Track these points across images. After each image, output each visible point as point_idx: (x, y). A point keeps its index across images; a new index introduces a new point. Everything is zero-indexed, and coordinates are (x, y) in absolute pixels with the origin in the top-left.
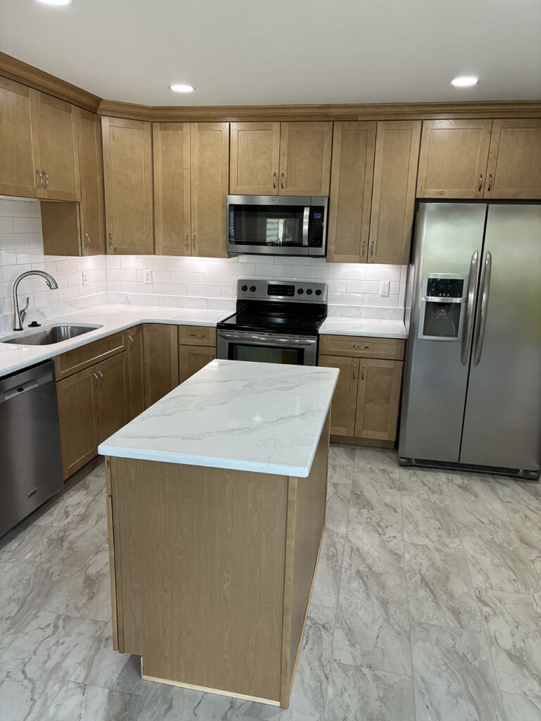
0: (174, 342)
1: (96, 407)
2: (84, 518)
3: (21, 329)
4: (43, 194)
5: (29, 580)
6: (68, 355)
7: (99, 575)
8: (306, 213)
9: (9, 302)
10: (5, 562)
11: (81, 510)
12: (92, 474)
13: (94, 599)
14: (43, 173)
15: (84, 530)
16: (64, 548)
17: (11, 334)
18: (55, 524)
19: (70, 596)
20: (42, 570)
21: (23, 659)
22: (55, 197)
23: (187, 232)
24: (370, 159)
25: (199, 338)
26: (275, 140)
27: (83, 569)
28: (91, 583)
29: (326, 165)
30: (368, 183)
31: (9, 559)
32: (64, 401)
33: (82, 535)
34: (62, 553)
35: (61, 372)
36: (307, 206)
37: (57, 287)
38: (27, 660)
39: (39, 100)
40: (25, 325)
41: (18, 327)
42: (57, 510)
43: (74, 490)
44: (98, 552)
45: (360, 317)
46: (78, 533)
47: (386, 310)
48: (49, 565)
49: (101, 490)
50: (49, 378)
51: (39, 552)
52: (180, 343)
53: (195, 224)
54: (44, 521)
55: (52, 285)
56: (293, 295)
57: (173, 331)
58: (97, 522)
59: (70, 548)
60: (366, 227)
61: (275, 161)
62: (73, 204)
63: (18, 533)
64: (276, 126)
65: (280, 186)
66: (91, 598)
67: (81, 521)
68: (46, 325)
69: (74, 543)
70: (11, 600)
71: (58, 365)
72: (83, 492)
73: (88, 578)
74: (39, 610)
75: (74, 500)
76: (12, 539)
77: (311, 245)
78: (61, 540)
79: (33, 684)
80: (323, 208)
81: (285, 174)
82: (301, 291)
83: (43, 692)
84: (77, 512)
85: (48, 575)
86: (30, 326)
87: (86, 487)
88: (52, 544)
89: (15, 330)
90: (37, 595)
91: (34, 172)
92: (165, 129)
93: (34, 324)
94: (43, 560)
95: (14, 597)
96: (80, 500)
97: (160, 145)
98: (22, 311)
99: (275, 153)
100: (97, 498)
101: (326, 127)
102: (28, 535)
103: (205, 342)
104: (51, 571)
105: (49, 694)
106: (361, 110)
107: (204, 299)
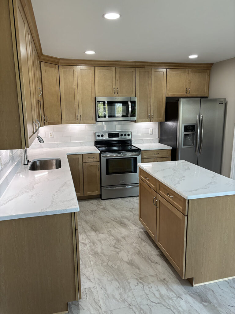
0: (81, 162)
2: (93, 243)
8: (130, 103)
10: (86, 269)
20: (106, 266)
21: (145, 298)
23: (77, 113)
24: (150, 82)
25: (92, 159)
26: (114, 75)
28: (131, 264)
29: (134, 84)
30: (149, 91)
33: (102, 249)
34: (105, 258)
36: (129, 101)
38: (147, 298)
41: (26, 163)
45: (143, 143)
46: (100, 249)
47: (152, 139)
52: (83, 162)
53: (81, 110)
56: (119, 137)
57: (80, 157)
59: (105, 255)
60: (149, 108)
61: (114, 83)
64: (114, 69)
65: (117, 93)
66: (139, 269)
69: (104, 253)
70: (109, 281)
74: (127, 280)
77: (132, 116)
78: (97, 253)
79: (162, 304)
80: (135, 101)
81: (118, 88)
82: (122, 135)
88: (95, 256)
92: (65, 68)
93: (29, 161)
95: (109, 279)
97: (63, 75)
99: (114, 80)
101: (133, 70)
103: (95, 160)
104: (110, 266)
106: (146, 64)
107: (79, 142)
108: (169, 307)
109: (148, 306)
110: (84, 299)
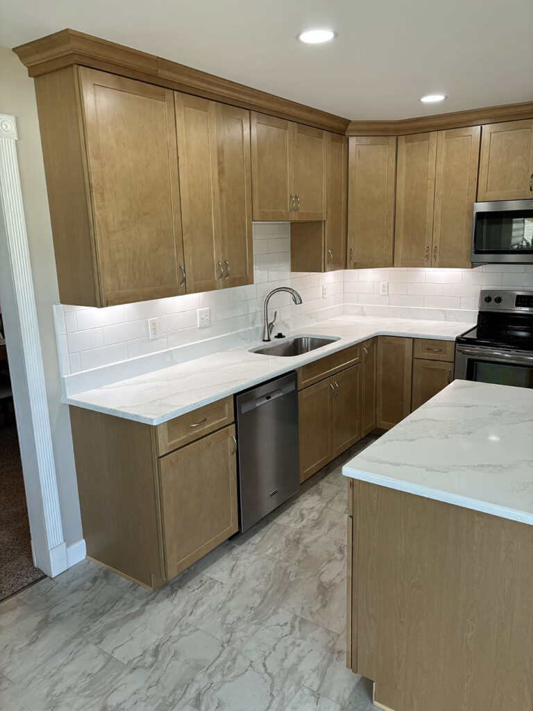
0: (408, 355)
1: (331, 416)
2: (317, 524)
3: (269, 340)
4: (294, 217)
5: (270, 575)
6: (310, 367)
7: (332, 585)
9: (260, 316)
10: (250, 553)
11: (315, 515)
12: (325, 480)
13: (327, 607)
14: (296, 197)
15: (318, 535)
16: (300, 550)
17: (260, 344)
18: (292, 525)
19: (304, 599)
20: (281, 567)
21: (264, 652)
22: (304, 219)
23: (428, 243)
25: (435, 352)
27: (317, 574)
28: (324, 590)
31: (253, 552)
32: (304, 409)
33: (316, 540)
34: (299, 555)
35: (302, 382)
37: (301, 303)
38: (267, 654)
39: (296, 131)
40: (272, 337)
41: (266, 338)
42: (294, 511)
43: (309, 494)
44: (330, 560)
46: (313, 538)
48: (287, 564)
49: (333, 498)
50: (291, 388)
51: (278, 549)
52: (415, 357)
53: (437, 235)
54: (282, 520)
55: (297, 300)
57: (408, 344)
58: (329, 530)
59: (305, 551)
62: (318, 223)
63: (261, 527)
66: (324, 606)
67: (314, 526)
68: (290, 336)
69: (309, 547)
70: (254, 591)
71: (300, 376)
72: (316, 497)
73: (321, 585)
74: (278, 607)
75: (308, 503)
76: (255, 532)
78: (298, 541)
79: (273, 680)
83: (281, 690)
84: (311, 517)
85: (286, 574)
86: (276, 337)
87: (320, 493)
88: (289, 544)
89: (264, 341)
90: (277, 592)
91: (289, 196)
92: (410, 141)
93: (280, 336)
94: (281, 558)
95: (257, 588)
96: (313, 505)
97: (405, 156)
98: (271, 323)
100: (330, 505)
102: (269, 531)
104: (288, 572)
105: (286, 694)
107: (441, 310)
108: (275, 693)
109: (248, 664)
110: (190, 590)
